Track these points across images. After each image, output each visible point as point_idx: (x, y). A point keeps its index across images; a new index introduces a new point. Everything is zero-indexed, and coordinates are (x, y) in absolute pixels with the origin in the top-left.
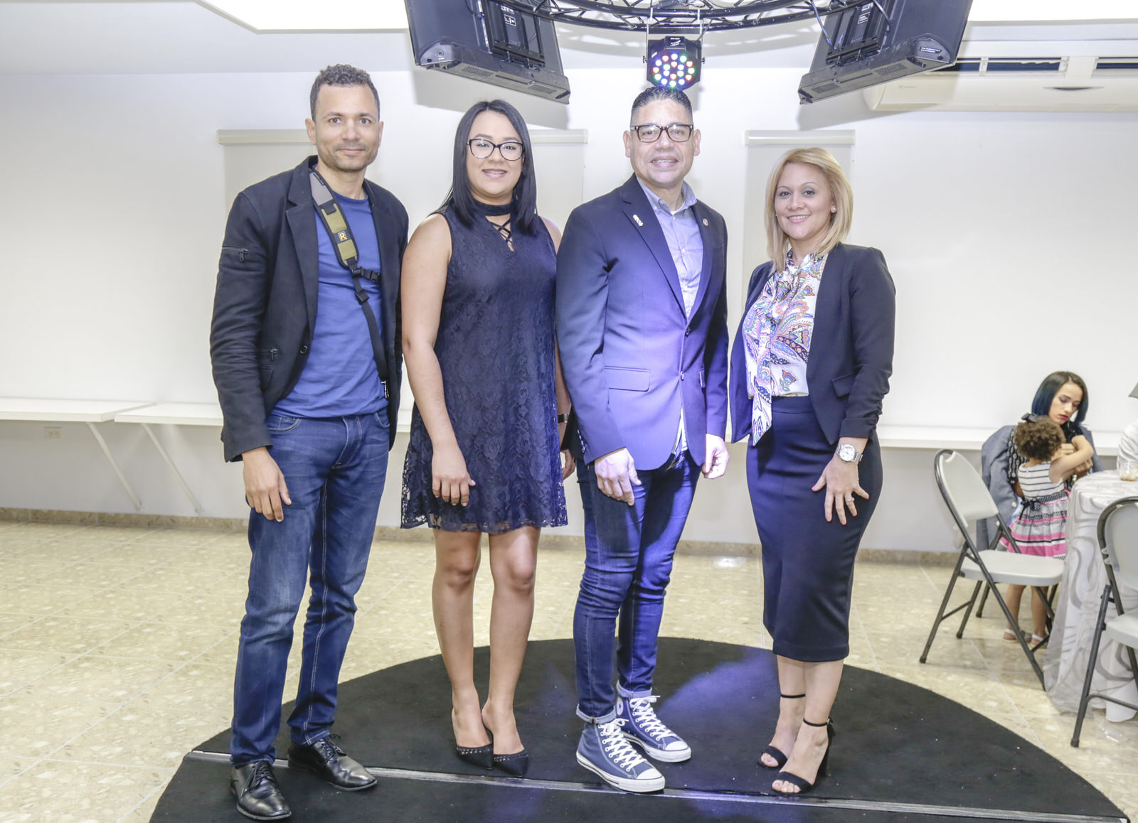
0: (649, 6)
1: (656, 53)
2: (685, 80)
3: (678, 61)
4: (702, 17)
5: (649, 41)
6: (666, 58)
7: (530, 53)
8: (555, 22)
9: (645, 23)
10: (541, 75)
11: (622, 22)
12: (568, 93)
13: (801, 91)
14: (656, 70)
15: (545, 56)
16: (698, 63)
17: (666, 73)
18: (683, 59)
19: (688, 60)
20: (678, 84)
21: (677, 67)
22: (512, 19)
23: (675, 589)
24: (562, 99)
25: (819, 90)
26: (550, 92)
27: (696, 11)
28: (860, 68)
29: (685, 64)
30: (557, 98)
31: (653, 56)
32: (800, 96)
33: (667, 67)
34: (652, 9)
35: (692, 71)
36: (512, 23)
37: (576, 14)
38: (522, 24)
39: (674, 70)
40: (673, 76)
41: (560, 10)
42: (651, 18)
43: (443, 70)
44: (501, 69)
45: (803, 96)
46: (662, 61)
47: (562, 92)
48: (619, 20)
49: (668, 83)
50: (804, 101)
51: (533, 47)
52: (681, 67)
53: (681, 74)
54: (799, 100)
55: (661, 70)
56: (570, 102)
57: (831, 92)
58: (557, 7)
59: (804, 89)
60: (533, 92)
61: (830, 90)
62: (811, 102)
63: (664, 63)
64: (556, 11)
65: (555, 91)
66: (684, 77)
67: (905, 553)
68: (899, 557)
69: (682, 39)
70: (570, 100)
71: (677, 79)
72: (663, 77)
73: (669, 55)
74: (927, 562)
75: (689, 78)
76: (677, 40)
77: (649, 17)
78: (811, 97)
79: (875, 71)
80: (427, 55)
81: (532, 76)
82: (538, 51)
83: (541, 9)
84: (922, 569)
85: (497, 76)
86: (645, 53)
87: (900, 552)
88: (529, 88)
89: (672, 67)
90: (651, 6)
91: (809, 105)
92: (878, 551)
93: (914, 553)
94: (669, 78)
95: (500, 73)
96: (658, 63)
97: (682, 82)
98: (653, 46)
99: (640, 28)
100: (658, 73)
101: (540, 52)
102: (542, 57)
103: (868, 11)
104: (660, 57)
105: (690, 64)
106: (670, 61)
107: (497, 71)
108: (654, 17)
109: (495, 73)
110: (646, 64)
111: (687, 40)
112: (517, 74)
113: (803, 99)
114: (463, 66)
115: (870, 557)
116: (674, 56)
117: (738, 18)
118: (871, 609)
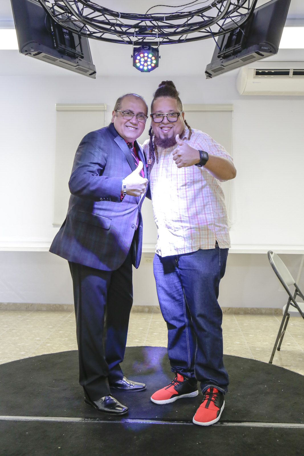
0: (134, 31)
1: (137, 53)
2: (151, 66)
3: (148, 57)
4: (158, 37)
5: (134, 48)
6: (142, 55)
7: (76, 51)
8: (88, 38)
9: (132, 40)
10: (82, 62)
11: (122, 40)
12: (95, 72)
13: (206, 72)
14: (137, 61)
15: (84, 54)
16: (157, 58)
17: (142, 63)
18: (150, 56)
19: (153, 56)
20: (148, 68)
21: (147, 60)
22: (68, 36)
23: (151, 329)
24: (92, 75)
25: (215, 71)
26: (86, 71)
27: (156, 34)
28: (234, 58)
29: (151, 58)
30: (91, 75)
31: (136, 54)
32: (206, 75)
33: (142, 60)
34: (135, 33)
35: (154, 62)
36: (68, 38)
37: (99, 35)
38: (72, 38)
39: (146, 61)
40: (146, 64)
41: (90, 32)
42: (135, 37)
43: (33, 56)
44: (62, 57)
45: (208, 75)
46: (140, 57)
47: (92, 72)
48: (120, 39)
49: (143, 67)
50: (208, 77)
51: (78, 49)
52: (149, 60)
53: (149, 63)
54: (206, 77)
55: (140, 61)
56: (96, 78)
57: (220, 72)
58: (89, 31)
59: (208, 71)
60: (78, 71)
61: (219, 70)
62: (211, 77)
63: (141, 58)
64: (88, 33)
65: (89, 71)
66: (151, 65)
67: (266, 309)
68: (264, 311)
69: (150, 47)
70: (96, 76)
71: (148, 66)
72: (141, 65)
73: (144, 53)
74: (277, 313)
75: (153, 65)
76: (147, 47)
77: (134, 36)
78: (211, 75)
79: (241, 60)
80: (25, 49)
81: (78, 62)
82: (80, 51)
83: (81, 31)
84: (275, 317)
85: (60, 61)
86: (132, 53)
87: (263, 309)
88: (76, 69)
89: (145, 60)
90: (135, 32)
91: (210, 79)
92: (253, 308)
93: (271, 309)
94: (143, 65)
95: (61, 60)
96: (138, 58)
97: (150, 67)
98: (135, 50)
99: (130, 43)
100: (138, 63)
101: (82, 51)
102: (83, 54)
103: (236, 34)
104: (139, 55)
105: (153, 58)
106: (144, 57)
107: (60, 59)
108: (136, 36)
109: (59, 60)
110: (132, 58)
111: (152, 47)
112: (70, 61)
113: (207, 76)
114: (43, 54)
115: (249, 312)
116: (146, 55)
117: (176, 38)
118: (250, 335)
